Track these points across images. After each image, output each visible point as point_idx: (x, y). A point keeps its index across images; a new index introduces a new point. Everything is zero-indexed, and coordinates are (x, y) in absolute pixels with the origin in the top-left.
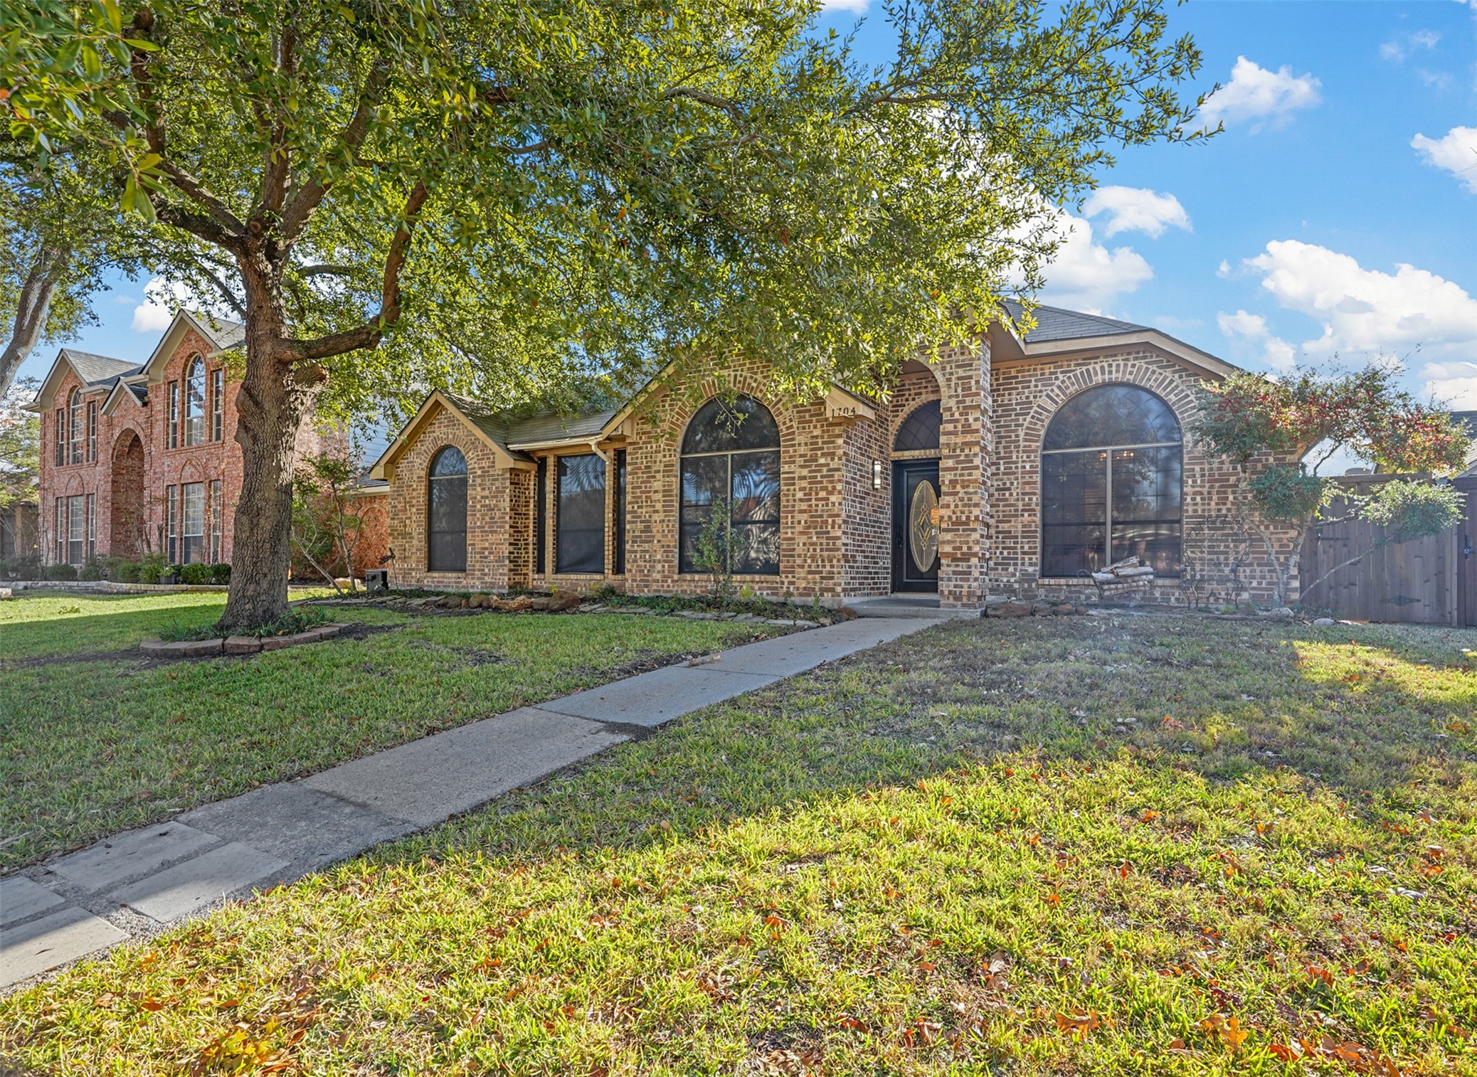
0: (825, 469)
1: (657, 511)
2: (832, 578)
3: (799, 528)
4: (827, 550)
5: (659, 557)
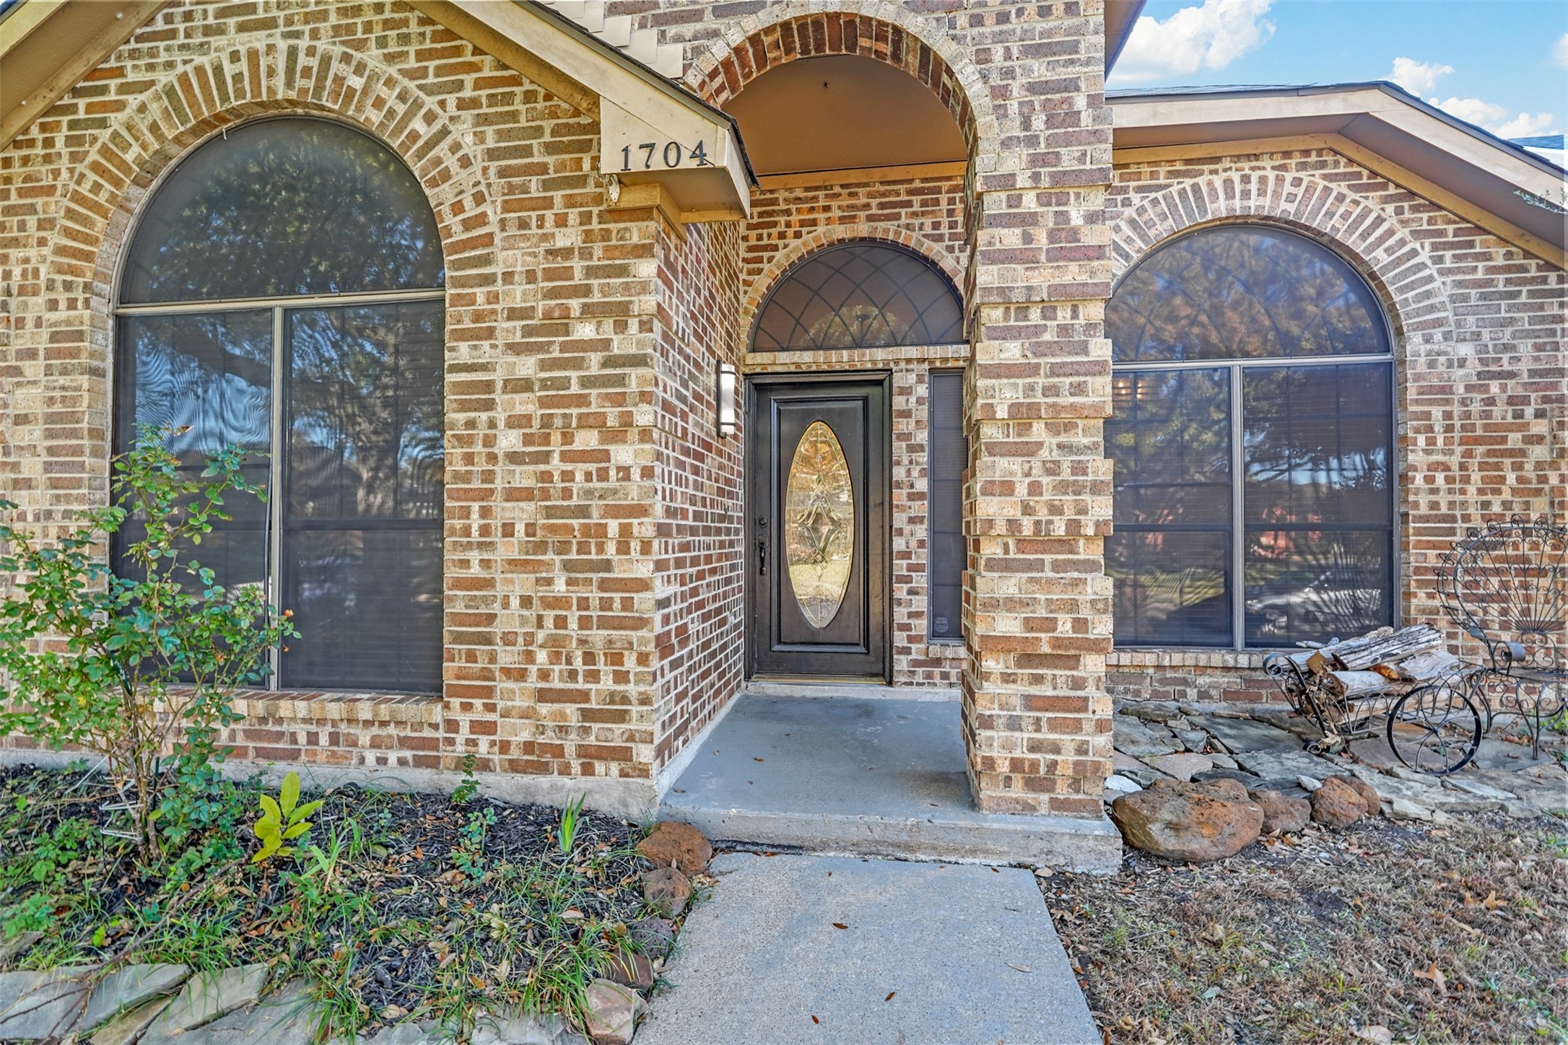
0: (595, 358)
1: (28, 484)
2: (621, 717)
3: (507, 550)
4: (604, 623)
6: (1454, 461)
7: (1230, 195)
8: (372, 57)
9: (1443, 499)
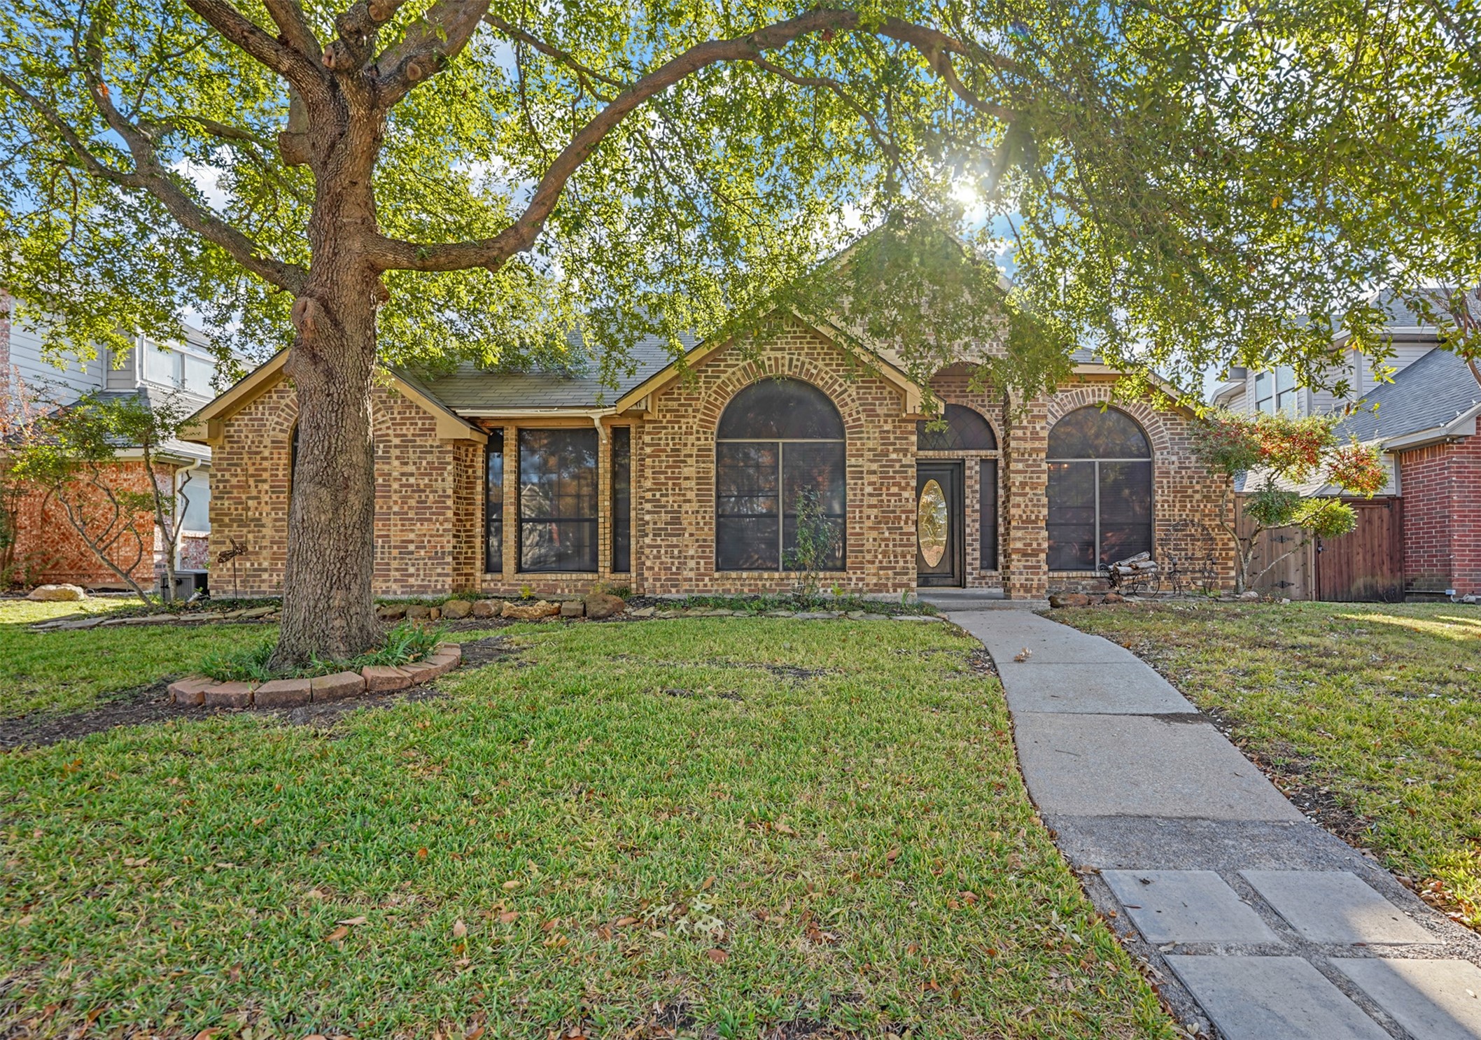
0: (897, 465)
1: (689, 501)
2: (907, 574)
3: (868, 523)
4: (900, 546)
5: (691, 552)
6: (1171, 499)
7: (1094, 396)
8: (820, 364)
9: (1167, 513)
